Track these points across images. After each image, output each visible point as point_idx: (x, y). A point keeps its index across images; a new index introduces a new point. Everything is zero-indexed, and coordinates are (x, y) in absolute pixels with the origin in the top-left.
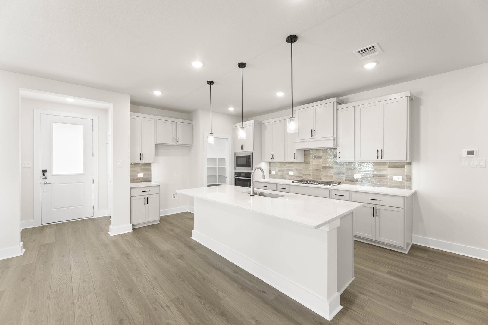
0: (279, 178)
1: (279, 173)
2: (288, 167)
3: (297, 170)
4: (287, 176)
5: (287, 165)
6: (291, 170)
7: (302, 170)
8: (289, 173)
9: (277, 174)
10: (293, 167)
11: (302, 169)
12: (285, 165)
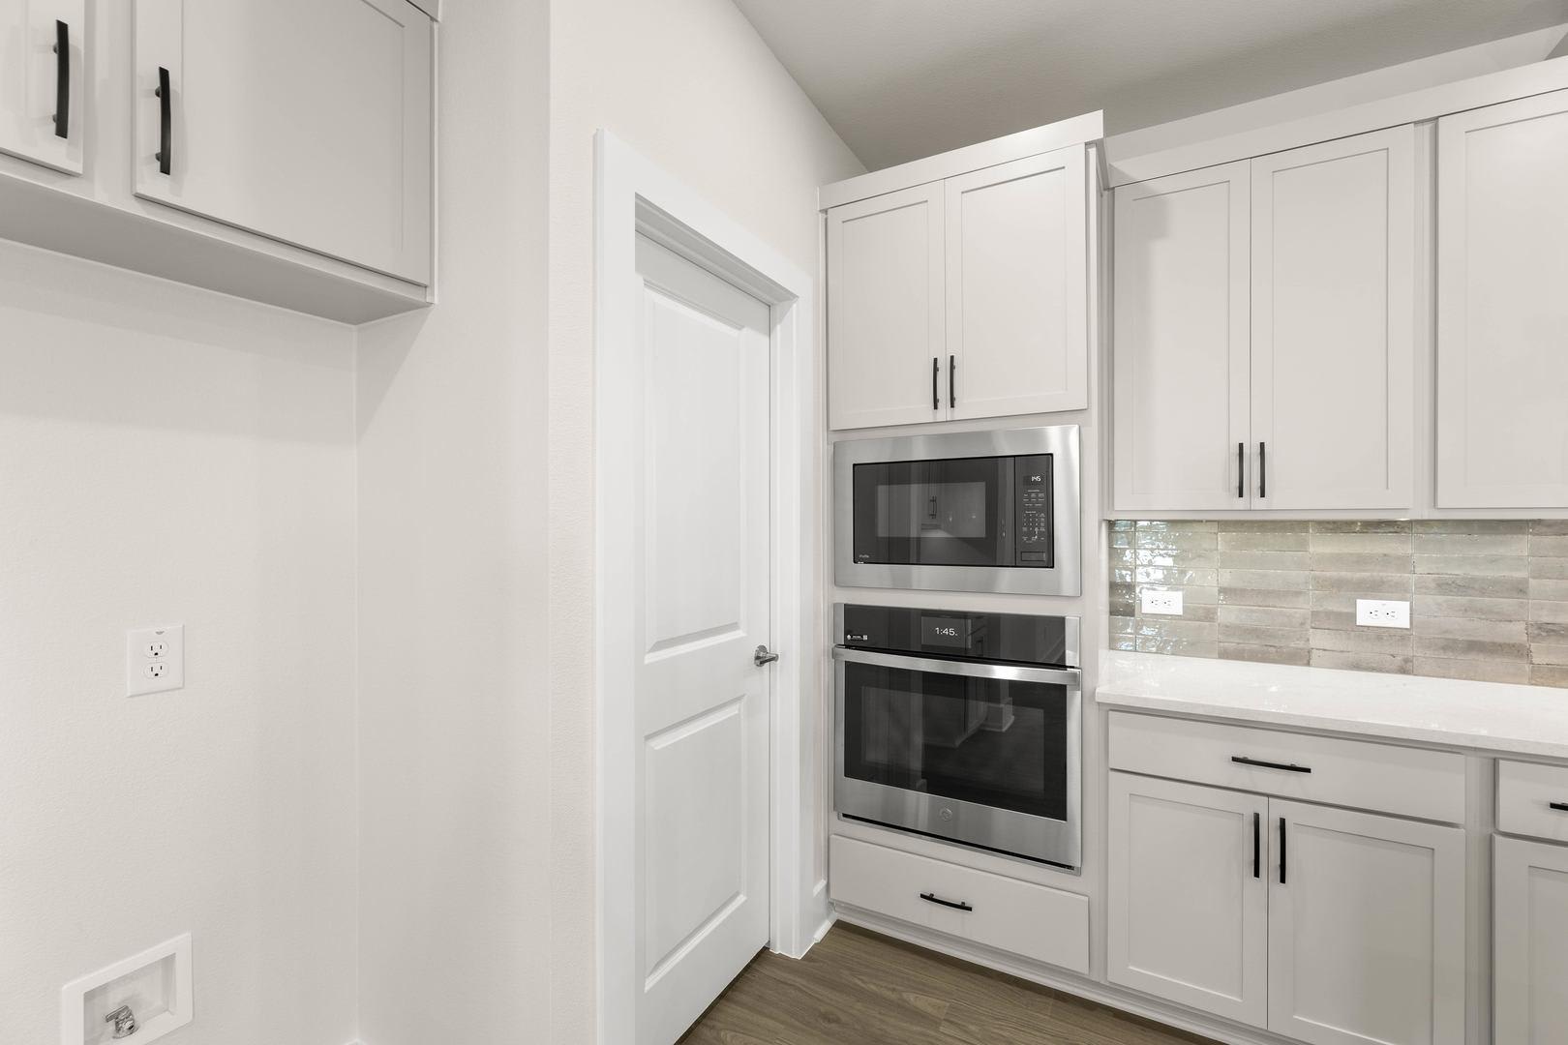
0: (1225, 655)
1: (1229, 614)
2: (1337, 560)
3: (1444, 586)
4: (1318, 640)
5: (1322, 546)
6: (1375, 589)
7: (1520, 589)
8: (1353, 616)
9: (1199, 614)
10: (1404, 563)
11: (1525, 581)
12: (1303, 546)
